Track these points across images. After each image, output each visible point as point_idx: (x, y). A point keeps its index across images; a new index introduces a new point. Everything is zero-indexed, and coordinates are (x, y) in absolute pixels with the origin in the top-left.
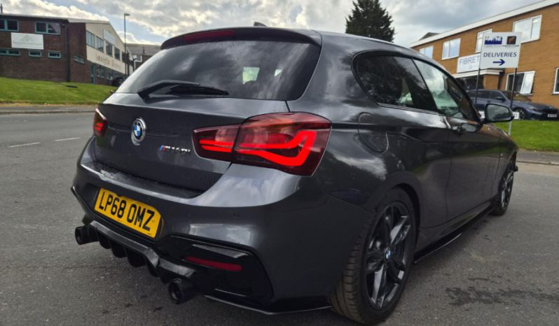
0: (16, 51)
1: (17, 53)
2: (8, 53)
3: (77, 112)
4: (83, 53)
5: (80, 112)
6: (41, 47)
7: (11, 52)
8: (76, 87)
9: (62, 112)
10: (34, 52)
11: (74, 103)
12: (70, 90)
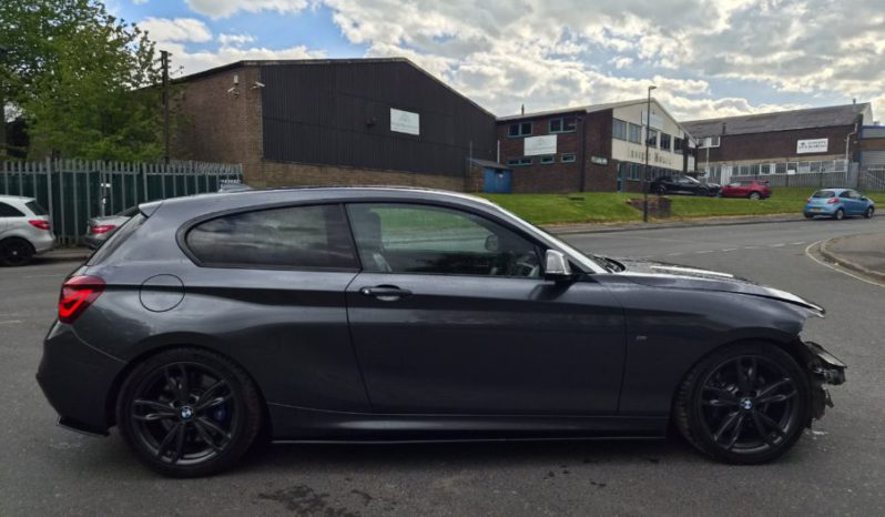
0: (529, 159)
1: (529, 161)
2: (520, 164)
4: (606, 151)
6: (554, 151)
7: (523, 162)
8: (582, 199)
10: (547, 158)
11: (567, 222)
12: (571, 204)
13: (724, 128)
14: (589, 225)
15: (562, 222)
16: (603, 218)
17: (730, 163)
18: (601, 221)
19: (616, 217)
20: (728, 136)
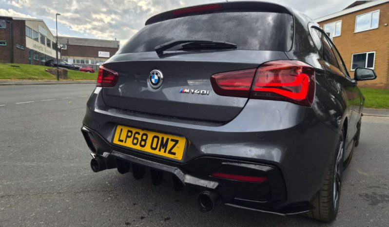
3: (21, 85)
4: (23, 42)
5: (24, 84)
8: (19, 67)
9: (10, 85)
11: (18, 78)
12: (14, 69)
13: (68, 41)
14: (31, 80)
15: (15, 79)
16: (37, 77)
17: (72, 57)
18: (37, 79)
19: (43, 77)
20: (70, 45)
